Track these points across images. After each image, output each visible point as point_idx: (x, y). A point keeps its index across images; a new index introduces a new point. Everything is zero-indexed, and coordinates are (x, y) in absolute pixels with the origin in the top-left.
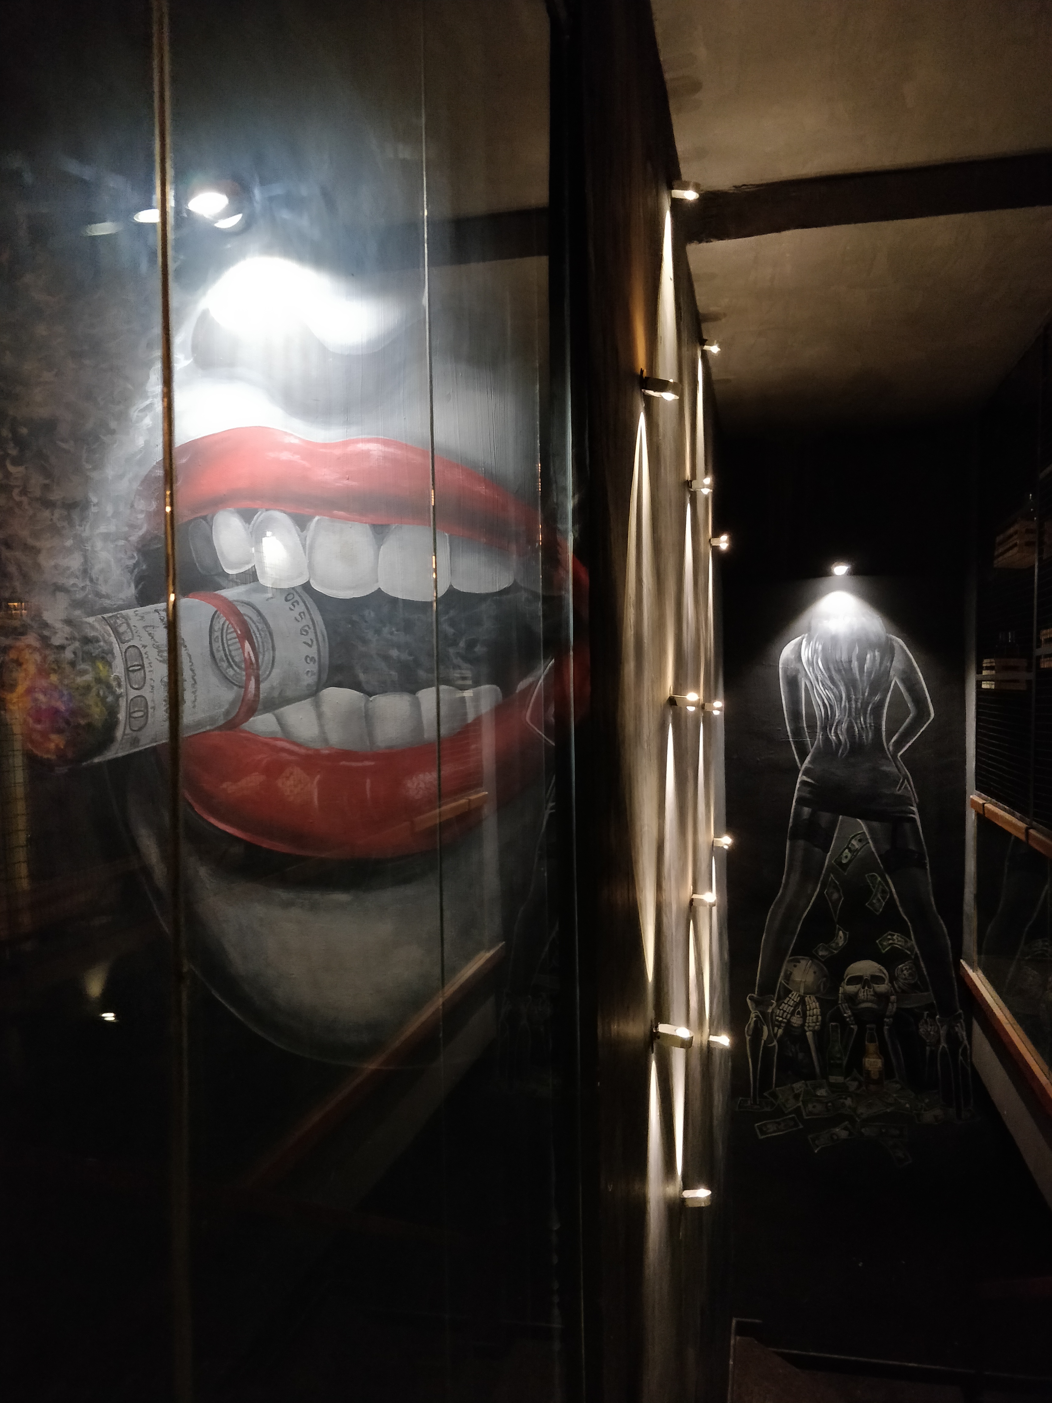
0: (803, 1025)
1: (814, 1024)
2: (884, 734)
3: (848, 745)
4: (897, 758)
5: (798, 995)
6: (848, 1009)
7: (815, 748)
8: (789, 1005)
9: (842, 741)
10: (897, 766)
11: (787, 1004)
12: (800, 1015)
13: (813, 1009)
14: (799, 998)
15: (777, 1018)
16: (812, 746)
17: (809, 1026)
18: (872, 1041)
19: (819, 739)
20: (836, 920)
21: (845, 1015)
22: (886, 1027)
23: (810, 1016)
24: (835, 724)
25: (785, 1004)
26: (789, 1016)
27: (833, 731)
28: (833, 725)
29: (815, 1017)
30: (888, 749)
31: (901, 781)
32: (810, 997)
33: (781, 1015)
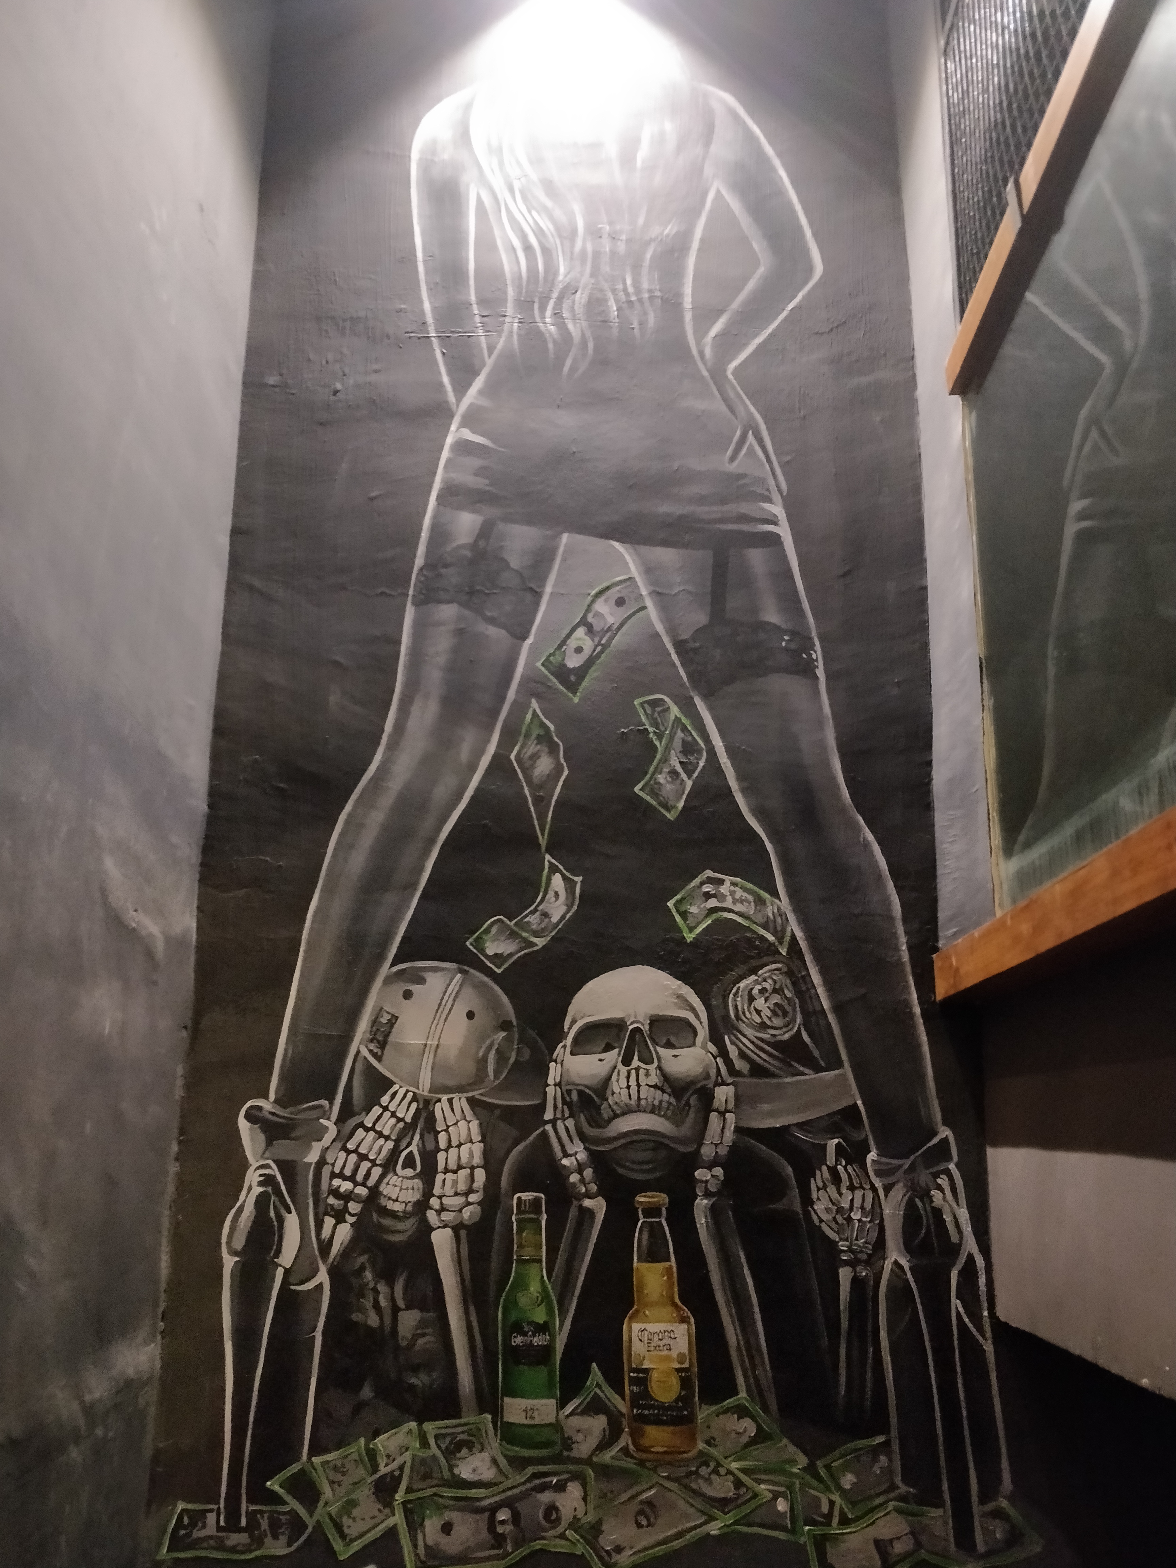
0: (422, 1206)
1: (460, 1200)
2: (688, 317)
3: (591, 345)
4: (727, 377)
5: (410, 1095)
6: (577, 1141)
7: (500, 356)
8: (380, 1134)
9: (573, 334)
10: (726, 400)
11: (373, 1129)
12: (414, 1167)
13: (459, 1146)
14: (414, 1106)
15: (336, 1182)
16: (490, 354)
17: (443, 1209)
18: (654, 1255)
19: (511, 332)
20: (543, 841)
21: (565, 1162)
22: (702, 1203)
23: (446, 1171)
24: (555, 295)
25: (367, 1130)
26: (377, 1172)
27: (548, 313)
28: (548, 298)
29: (464, 1173)
30: (702, 354)
31: (738, 433)
32: (450, 1101)
33: (348, 1172)
